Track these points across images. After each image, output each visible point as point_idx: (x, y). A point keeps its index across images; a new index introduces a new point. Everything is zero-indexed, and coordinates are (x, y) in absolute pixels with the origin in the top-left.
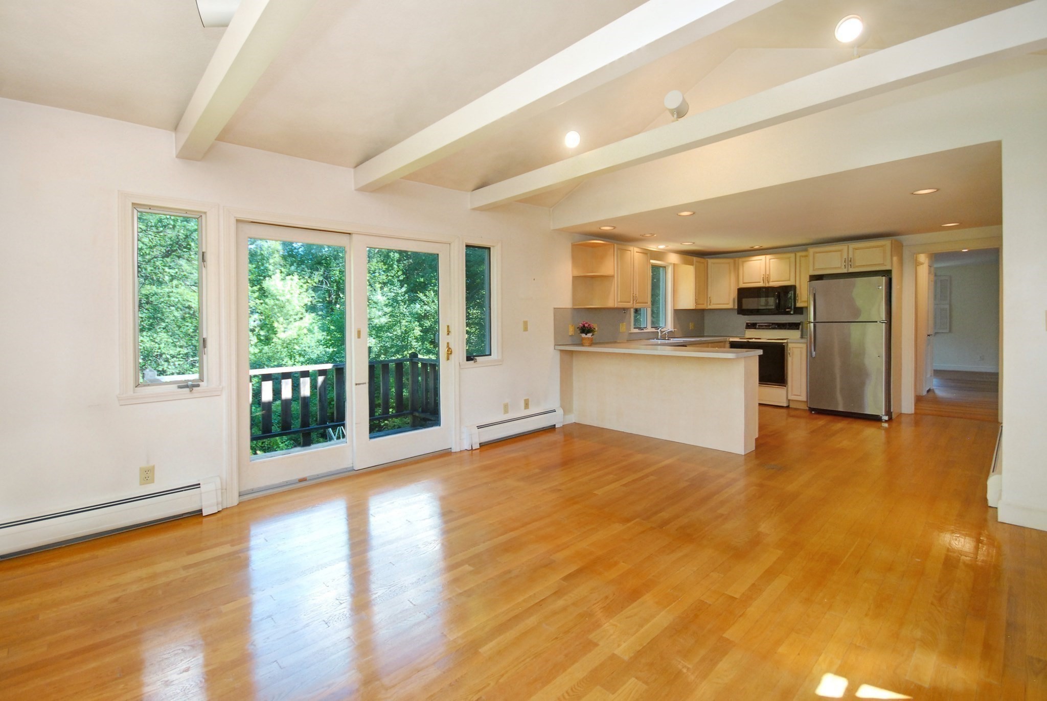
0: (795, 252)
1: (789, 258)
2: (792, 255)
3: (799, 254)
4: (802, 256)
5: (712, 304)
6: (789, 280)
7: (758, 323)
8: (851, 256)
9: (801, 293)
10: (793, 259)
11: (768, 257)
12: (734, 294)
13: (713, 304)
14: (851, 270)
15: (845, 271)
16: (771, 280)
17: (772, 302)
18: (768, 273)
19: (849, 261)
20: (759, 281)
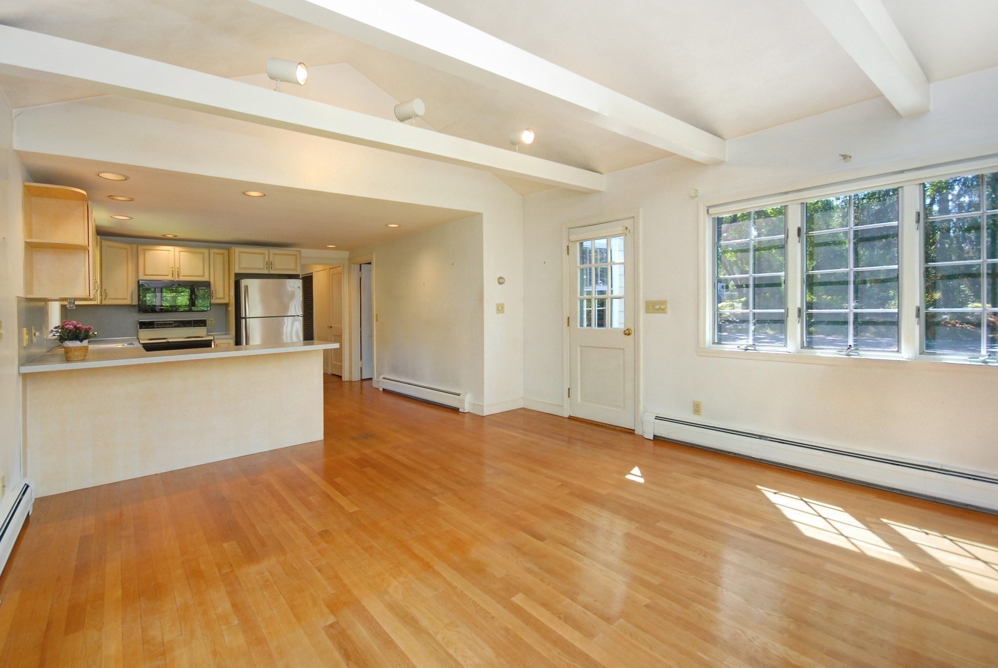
0: (209, 248)
1: (203, 253)
2: (206, 251)
3: (213, 251)
4: (217, 254)
5: (108, 297)
6: (203, 276)
7: (156, 321)
8: (271, 260)
9: (216, 290)
10: (207, 255)
11: (177, 249)
12: (133, 287)
13: (110, 299)
14: (272, 272)
15: (266, 272)
16: (181, 275)
17: (183, 299)
18: (177, 266)
19: (270, 264)
20: (167, 274)
